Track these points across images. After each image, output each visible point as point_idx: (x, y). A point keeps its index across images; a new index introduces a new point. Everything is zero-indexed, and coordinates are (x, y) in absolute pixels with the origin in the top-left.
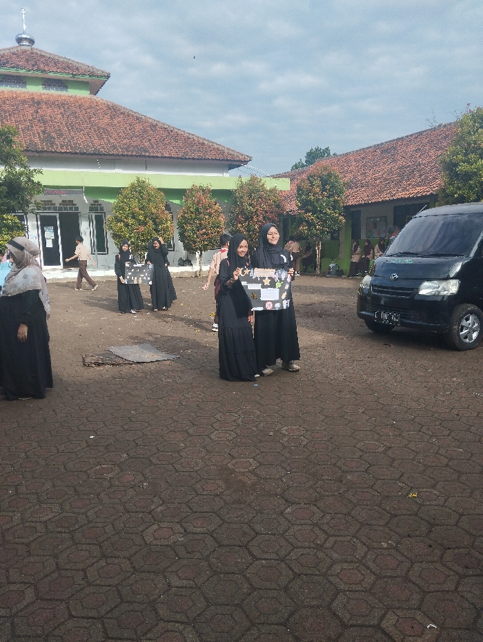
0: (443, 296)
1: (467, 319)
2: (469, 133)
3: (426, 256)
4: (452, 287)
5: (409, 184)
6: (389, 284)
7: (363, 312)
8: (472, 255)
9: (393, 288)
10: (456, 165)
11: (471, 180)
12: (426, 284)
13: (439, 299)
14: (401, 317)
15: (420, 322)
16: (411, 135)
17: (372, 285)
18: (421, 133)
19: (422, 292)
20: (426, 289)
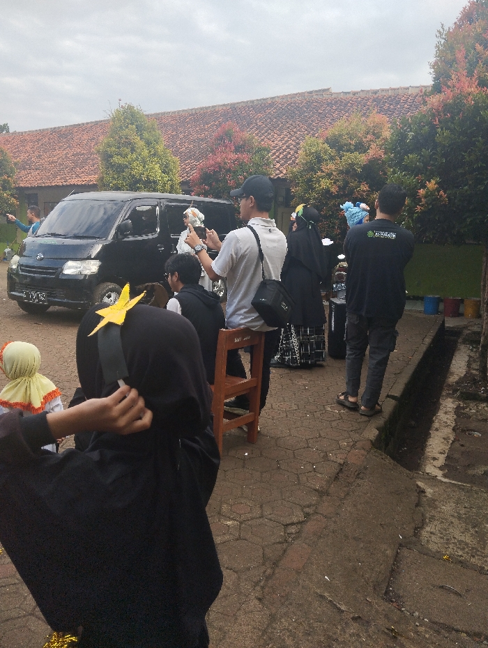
0: (86, 275)
1: (109, 297)
2: (121, 127)
3: (70, 238)
4: (92, 267)
5: (83, 172)
6: (36, 264)
7: (13, 293)
8: (110, 237)
9: (40, 268)
10: (111, 156)
11: (123, 172)
12: (70, 263)
13: (82, 278)
14: (48, 296)
15: (65, 300)
16: (87, 123)
17: (20, 265)
18: (96, 123)
19: (66, 272)
20: (71, 268)
